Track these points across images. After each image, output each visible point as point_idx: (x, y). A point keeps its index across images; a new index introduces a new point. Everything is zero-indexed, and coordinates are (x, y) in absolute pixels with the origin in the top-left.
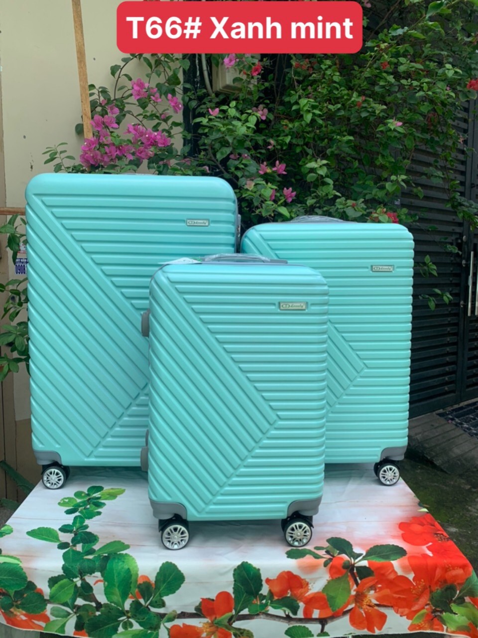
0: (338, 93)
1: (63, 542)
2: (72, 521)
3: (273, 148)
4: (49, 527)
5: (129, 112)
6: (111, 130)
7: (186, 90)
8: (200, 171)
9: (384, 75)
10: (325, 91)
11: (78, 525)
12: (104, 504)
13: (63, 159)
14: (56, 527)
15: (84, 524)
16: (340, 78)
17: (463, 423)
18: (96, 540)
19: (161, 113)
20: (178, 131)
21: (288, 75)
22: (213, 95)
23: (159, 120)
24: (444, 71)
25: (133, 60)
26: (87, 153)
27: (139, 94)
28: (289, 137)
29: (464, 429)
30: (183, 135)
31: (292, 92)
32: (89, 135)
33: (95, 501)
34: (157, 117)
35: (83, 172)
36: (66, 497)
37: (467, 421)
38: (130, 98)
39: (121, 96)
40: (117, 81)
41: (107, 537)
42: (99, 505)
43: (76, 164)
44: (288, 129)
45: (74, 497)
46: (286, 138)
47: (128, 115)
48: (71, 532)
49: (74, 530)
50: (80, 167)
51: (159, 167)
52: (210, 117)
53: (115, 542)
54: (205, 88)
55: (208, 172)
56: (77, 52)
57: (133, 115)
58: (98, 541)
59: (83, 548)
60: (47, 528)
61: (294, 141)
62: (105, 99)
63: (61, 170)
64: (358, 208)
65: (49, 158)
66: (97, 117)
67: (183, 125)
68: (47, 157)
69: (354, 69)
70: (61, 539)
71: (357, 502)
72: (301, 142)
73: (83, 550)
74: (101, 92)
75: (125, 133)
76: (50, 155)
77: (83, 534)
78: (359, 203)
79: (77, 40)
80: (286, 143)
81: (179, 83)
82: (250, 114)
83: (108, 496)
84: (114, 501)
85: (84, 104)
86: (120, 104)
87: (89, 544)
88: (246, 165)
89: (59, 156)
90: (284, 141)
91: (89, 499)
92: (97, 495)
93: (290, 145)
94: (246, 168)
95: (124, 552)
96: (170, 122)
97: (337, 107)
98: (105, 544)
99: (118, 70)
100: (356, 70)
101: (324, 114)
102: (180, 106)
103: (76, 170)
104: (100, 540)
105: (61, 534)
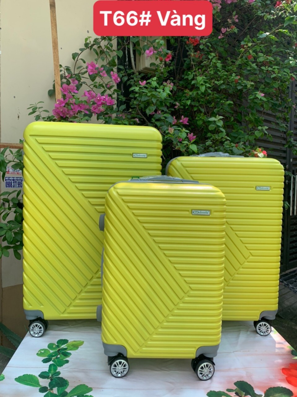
0: (221, 74)
1: (43, 386)
2: (48, 369)
3: (178, 108)
4: (31, 374)
5: (84, 83)
6: (73, 94)
7: (119, 70)
8: (133, 121)
9: (250, 63)
10: (212, 73)
11: (52, 372)
12: (70, 354)
13: (41, 112)
14: (36, 374)
15: (57, 371)
16: (221, 64)
17: (289, 284)
18: (67, 384)
19: (106, 83)
22: (137, 74)
23: (105, 88)
24: (289, 61)
25: (86, 50)
26: (58, 109)
27: (92, 71)
28: (190, 101)
29: (290, 288)
31: (189, 72)
32: (59, 96)
33: (64, 351)
34: (103, 87)
35: (54, 120)
36: (42, 349)
37: (291, 283)
38: (85, 74)
39: (78, 73)
40: (76, 63)
41: (75, 381)
42: (67, 355)
43: (50, 116)
44: (188, 95)
45: (48, 349)
46: (187, 101)
47: (83, 85)
48: (47, 377)
49: (50, 376)
50: (52, 117)
51: (105, 119)
52: (140, 86)
53: (81, 385)
54: (132, 68)
55: (138, 122)
56: (53, 42)
57: (87, 85)
58: (68, 384)
59: (58, 391)
60: (30, 375)
61: (193, 103)
62: (68, 74)
63: (40, 119)
64: (240, 148)
65: (32, 111)
66: (65, 85)
68: (31, 110)
69: (227, 59)
70: (41, 384)
71: (249, 351)
72: (197, 104)
73: (58, 392)
74: (66, 69)
75: (83, 96)
76: (32, 110)
77: (57, 379)
78: (241, 144)
79: (52, 35)
80: (187, 105)
81: (115, 65)
83: (72, 347)
84: (77, 351)
85: (56, 76)
86: (78, 78)
87: (62, 387)
88: (165, 117)
89: (38, 110)
90: (185, 104)
91: (59, 350)
92: (64, 346)
93: (191, 106)
94: (166, 120)
95: (89, 394)
96: (112, 90)
97: (221, 82)
98: (74, 387)
99: (77, 56)
100: (229, 60)
101: (212, 86)
102: (118, 79)
103: (50, 119)
104: (70, 384)
105: (40, 380)
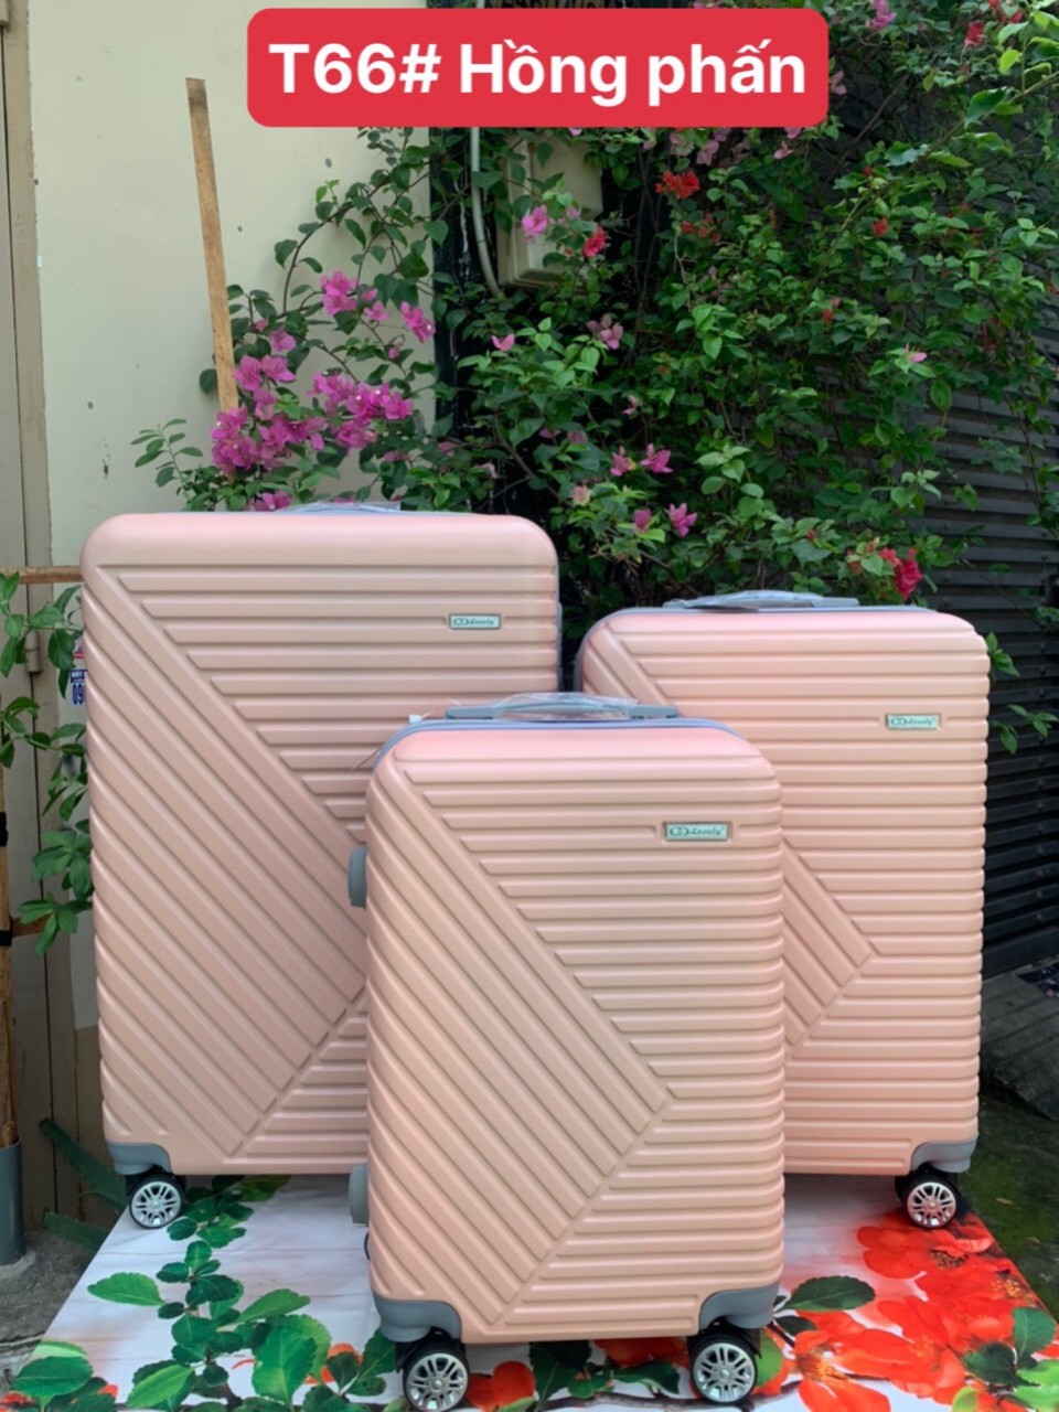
0: (779, 289)
1: (168, 1302)
2: (184, 1255)
3: (637, 413)
4: (135, 1271)
5: (318, 343)
6: (281, 385)
7: (439, 288)
8: (475, 475)
9: (881, 245)
10: (749, 287)
11: (197, 1262)
12: (249, 1211)
13: (176, 454)
14: (151, 1272)
15: (211, 1259)
16: (782, 253)
18: (237, 1291)
19: (387, 343)
20: (425, 383)
21: (667, 246)
22: (501, 295)
23: (383, 358)
24: (1017, 233)
25: (323, 227)
26: (226, 444)
27: (337, 302)
28: (672, 391)
30: (438, 393)
31: (675, 285)
32: (229, 400)
33: (231, 1205)
34: (378, 353)
38: (317, 312)
39: (298, 307)
40: (290, 274)
41: (260, 1284)
42: (240, 1214)
43: (204, 466)
44: (668, 372)
46: (664, 392)
47: (314, 350)
48: (182, 1278)
49: (190, 1274)
50: (212, 472)
51: (385, 468)
52: (495, 354)
53: (278, 1292)
54: (482, 279)
55: (495, 475)
57: (325, 349)
58: (242, 1292)
59: (212, 1312)
60: (131, 1274)
61: (683, 400)
62: (263, 316)
63: (172, 478)
64: (820, 542)
65: (146, 452)
66: (246, 358)
67: (437, 369)
68: (142, 450)
69: (811, 229)
70: (163, 1296)
72: (698, 401)
74: (255, 301)
76: (148, 447)
77: (209, 1282)
78: (824, 529)
79: (201, 199)
80: (665, 404)
81: (424, 272)
82: (584, 344)
83: (255, 1192)
84: (269, 1202)
85: (219, 334)
86: (297, 324)
87: (225, 1301)
88: (575, 456)
89: (167, 448)
90: (659, 399)
93: (675, 407)
94: (579, 463)
95: (299, 1312)
96: (407, 364)
97: (777, 320)
98: (258, 1299)
99: (291, 251)
100: (816, 231)
101: (747, 337)
102: (429, 327)
103: (204, 477)
104: (246, 1291)
105: (162, 1286)
